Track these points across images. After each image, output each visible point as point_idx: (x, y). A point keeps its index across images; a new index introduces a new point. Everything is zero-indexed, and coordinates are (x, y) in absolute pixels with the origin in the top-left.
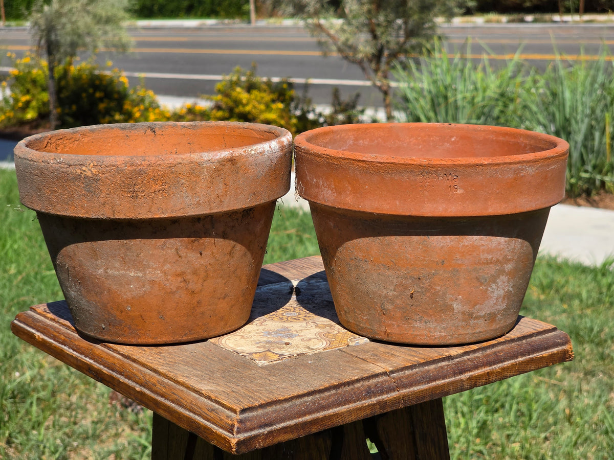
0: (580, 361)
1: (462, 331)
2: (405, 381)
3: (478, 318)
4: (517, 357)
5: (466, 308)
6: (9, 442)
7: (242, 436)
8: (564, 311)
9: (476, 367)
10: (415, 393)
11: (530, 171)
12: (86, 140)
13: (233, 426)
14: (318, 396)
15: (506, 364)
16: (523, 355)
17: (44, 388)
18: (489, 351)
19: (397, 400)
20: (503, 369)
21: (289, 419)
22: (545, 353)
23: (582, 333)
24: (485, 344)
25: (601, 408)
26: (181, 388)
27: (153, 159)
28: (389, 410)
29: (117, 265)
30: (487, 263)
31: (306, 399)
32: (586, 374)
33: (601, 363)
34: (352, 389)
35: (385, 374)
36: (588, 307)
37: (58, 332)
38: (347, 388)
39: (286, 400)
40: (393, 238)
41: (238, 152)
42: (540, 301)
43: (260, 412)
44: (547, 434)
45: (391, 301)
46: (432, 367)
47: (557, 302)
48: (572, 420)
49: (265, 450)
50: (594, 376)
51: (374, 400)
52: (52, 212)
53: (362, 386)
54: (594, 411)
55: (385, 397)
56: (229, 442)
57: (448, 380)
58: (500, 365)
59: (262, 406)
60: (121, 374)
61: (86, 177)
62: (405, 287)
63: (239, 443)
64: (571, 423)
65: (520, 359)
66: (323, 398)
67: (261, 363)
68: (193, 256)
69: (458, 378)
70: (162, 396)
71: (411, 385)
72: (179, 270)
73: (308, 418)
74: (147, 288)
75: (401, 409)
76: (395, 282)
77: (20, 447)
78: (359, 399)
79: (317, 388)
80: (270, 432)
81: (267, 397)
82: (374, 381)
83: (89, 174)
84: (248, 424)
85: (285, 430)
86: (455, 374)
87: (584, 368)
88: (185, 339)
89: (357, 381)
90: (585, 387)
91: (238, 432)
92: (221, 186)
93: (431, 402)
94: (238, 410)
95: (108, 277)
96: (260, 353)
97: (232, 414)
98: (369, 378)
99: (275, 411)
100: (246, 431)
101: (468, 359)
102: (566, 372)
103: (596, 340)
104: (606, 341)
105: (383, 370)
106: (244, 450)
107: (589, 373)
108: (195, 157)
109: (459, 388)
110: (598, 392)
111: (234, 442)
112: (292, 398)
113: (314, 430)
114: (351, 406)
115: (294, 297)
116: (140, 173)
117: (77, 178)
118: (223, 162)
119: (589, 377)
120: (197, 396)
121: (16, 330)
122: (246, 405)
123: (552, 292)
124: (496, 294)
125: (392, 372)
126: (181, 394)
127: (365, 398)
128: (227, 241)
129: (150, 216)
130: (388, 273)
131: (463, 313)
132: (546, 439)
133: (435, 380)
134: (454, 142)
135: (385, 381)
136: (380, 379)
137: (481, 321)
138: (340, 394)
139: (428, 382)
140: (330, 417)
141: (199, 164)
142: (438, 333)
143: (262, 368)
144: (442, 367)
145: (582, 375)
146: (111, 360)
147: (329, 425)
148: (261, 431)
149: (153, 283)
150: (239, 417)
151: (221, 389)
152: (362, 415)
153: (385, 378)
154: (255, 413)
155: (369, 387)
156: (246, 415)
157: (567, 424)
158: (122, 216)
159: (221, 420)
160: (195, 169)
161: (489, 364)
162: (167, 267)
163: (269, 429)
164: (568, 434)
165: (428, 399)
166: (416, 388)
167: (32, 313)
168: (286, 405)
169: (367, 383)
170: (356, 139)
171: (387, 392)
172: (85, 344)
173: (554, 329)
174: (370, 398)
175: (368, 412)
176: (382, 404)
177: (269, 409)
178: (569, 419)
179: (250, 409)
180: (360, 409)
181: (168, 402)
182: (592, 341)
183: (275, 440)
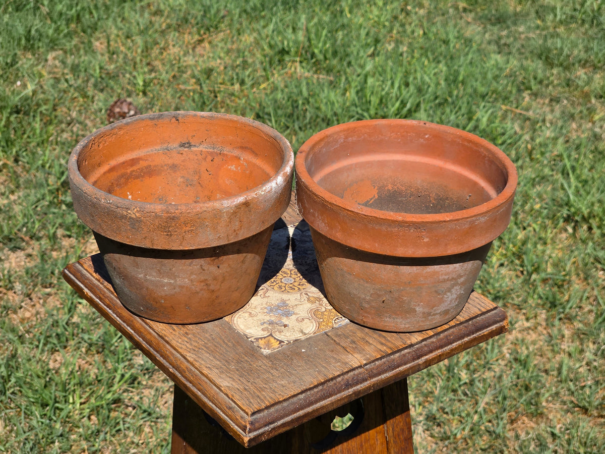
0: (547, 86)
1: (422, 324)
2: (375, 371)
3: (434, 315)
4: (463, 338)
5: (426, 310)
6: (16, 161)
7: (252, 435)
8: (538, 27)
9: (431, 351)
10: (382, 381)
11: (483, 219)
12: (121, 132)
13: (246, 426)
14: (309, 393)
15: (455, 345)
16: (468, 335)
18: (442, 335)
19: (369, 388)
20: (452, 350)
21: (287, 415)
23: (551, 56)
24: (439, 329)
25: (561, 140)
26: (205, 379)
27: (183, 208)
28: (362, 395)
29: (154, 274)
30: (444, 281)
31: (301, 396)
32: (551, 100)
33: (567, 89)
34: (335, 384)
35: (360, 367)
36: (561, 23)
37: (103, 295)
38: (331, 384)
39: (285, 400)
40: (372, 264)
41: (251, 195)
42: (516, 14)
43: (266, 412)
45: (368, 302)
46: (397, 355)
47: (533, 15)
48: (533, 156)
49: (268, 441)
50: (558, 102)
51: (351, 391)
52: (103, 234)
53: (343, 380)
54: (555, 144)
55: (359, 387)
56: (243, 440)
57: (408, 366)
58: (450, 347)
59: (267, 408)
60: (157, 351)
61: (130, 218)
62: (379, 296)
63: (250, 441)
64: (532, 160)
65: (466, 339)
66: (312, 395)
67: (266, 352)
68: (213, 269)
69: (416, 362)
70: (190, 382)
71: (379, 374)
72: (203, 278)
73: (301, 413)
74: (177, 290)
75: (371, 393)
76: (372, 292)
77: (27, 166)
78: (339, 392)
79: (308, 387)
80: (274, 429)
81: (271, 398)
82: (351, 374)
83: (133, 216)
84: (257, 425)
85: (283, 425)
86: (414, 360)
87: (550, 95)
89: (339, 376)
90: (549, 117)
91: (249, 432)
92: (237, 223)
93: (396, 383)
94: (250, 413)
95: (146, 280)
96: (265, 338)
97: (245, 415)
98: (347, 372)
99: (277, 411)
100: (255, 430)
101: (425, 345)
102: (533, 98)
103: (565, 64)
104: (573, 64)
105: (359, 364)
106: (254, 444)
107: (555, 100)
108: (217, 205)
109: (416, 370)
110: (560, 123)
111: (246, 440)
112: (290, 398)
113: (305, 420)
114: (333, 398)
116: (173, 219)
117: (123, 217)
118: (238, 207)
119: (554, 104)
120: (218, 390)
121: (67, 279)
122: (256, 407)
124: (450, 299)
125: (366, 365)
126: (205, 385)
127: (344, 390)
128: (240, 255)
129: (181, 248)
130: (366, 285)
131: (424, 313)
133: (398, 367)
134: (427, 139)
135: (360, 373)
136: (356, 372)
137: (438, 317)
138: (325, 390)
139: (393, 370)
140: (317, 410)
141: (220, 211)
142: (403, 324)
143: (267, 357)
144: (404, 355)
145: (547, 101)
146: (148, 337)
147: (317, 414)
148: (266, 428)
149: (181, 287)
150: (251, 419)
151: (237, 386)
152: (342, 402)
153: (360, 370)
154: (262, 414)
155: (348, 381)
156: (254, 417)
157: (528, 159)
158: (159, 248)
159: (237, 419)
160: (217, 215)
161: (441, 347)
162: (193, 277)
163: (272, 426)
166: (383, 376)
167: (80, 267)
168: (285, 404)
169: (346, 377)
170: (346, 138)
171: (361, 383)
173: (495, 308)
174: (348, 389)
175: (346, 400)
176: (356, 393)
177: (272, 410)
178: (530, 154)
179: (259, 411)
180: (339, 400)
181: (195, 390)
182: (561, 65)
183: (276, 433)
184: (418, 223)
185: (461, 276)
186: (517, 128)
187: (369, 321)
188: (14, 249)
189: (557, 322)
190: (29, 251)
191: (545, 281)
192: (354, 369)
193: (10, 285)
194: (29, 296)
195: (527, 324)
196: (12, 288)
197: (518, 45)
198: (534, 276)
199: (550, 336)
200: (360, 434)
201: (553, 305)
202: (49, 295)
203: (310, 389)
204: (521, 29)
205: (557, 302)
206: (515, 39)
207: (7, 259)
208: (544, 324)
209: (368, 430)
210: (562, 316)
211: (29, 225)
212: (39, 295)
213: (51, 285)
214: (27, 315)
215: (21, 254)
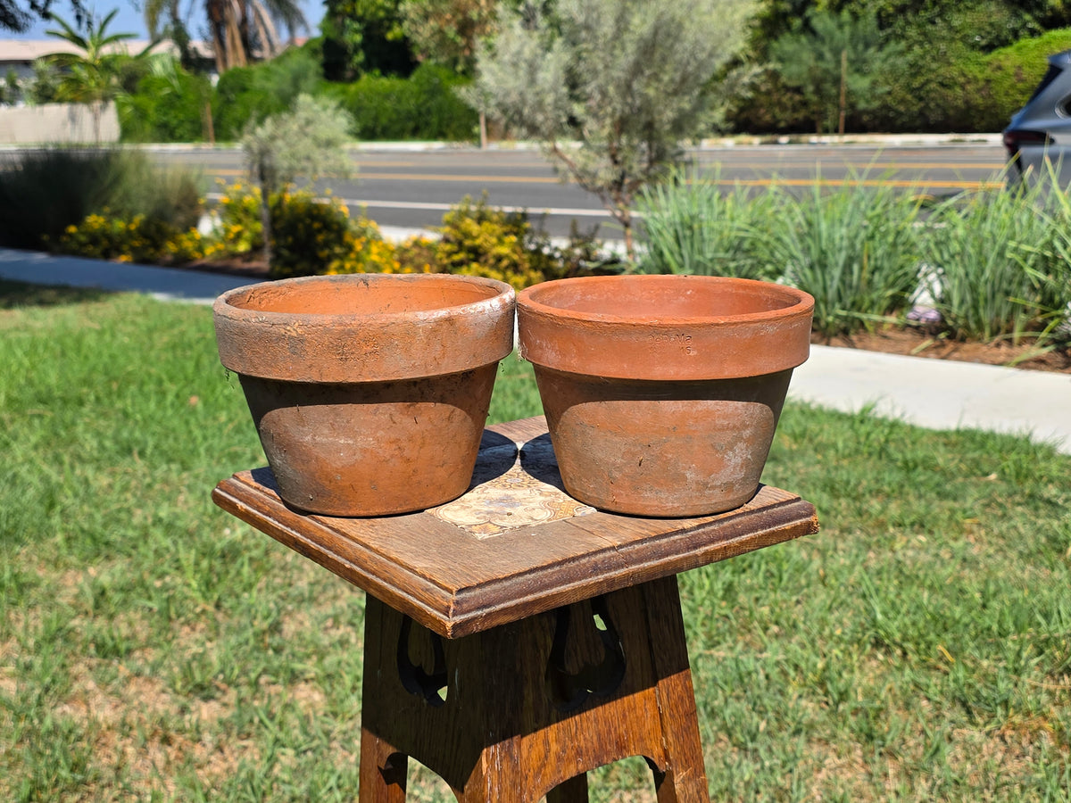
0: (836, 517)
1: (695, 502)
2: (634, 556)
3: (713, 487)
4: (757, 530)
5: (701, 478)
6: (218, 606)
7: (458, 619)
8: (819, 462)
9: (712, 541)
10: (645, 569)
11: (771, 329)
12: (292, 293)
13: (449, 607)
14: (540, 573)
15: (744, 537)
16: (763, 528)
17: (257, 546)
18: (726, 524)
19: (627, 577)
20: (742, 543)
21: (510, 599)
22: (787, 526)
23: (837, 486)
24: (722, 516)
25: (858, 568)
26: (394, 565)
27: (364, 319)
28: (617, 588)
29: (326, 431)
30: (723, 429)
31: (528, 576)
32: (842, 531)
33: (858, 519)
34: (578, 566)
35: (613, 548)
36: (844, 457)
37: (263, 502)
38: (572, 565)
39: (506, 579)
40: (621, 403)
41: (457, 311)
42: (792, 452)
43: (478, 591)
44: (800, 597)
45: (619, 469)
46: (665, 540)
47: (811, 452)
48: (827, 581)
49: (484, 634)
50: (850, 533)
51: (601, 577)
52: (254, 374)
53: (588, 562)
54: (851, 572)
55: (613, 574)
56: (444, 626)
57: (681, 556)
58: (738, 539)
59: (480, 585)
60: (330, 549)
61: (291, 337)
62: (634, 455)
63: (455, 627)
64: (825, 585)
65: (760, 532)
66: (546, 576)
67: (480, 536)
68: (407, 422)
69: (692, 552)
70: (373, 574)
71: (641, 561)
72: (393, 436)
73: (530, 598)
74: (358, 457)
76: (623, 449)
77: (230, 611)
78: (585, 577)
79: (540, 565)
80: (489, 614)
81: (486, 576)
82: (601, 556)
83: (294, 334)
84: (465, 605)
85: (504, 611)
86: (688, 549)
87: (840, 525)
88: (399, 510)
89: (583, 556)
90: (841, 545)
91: (454, 615)
92: (438, 347)
93: (664, 579)
94: (455, 590)
95: (316, 444)
96: (480, 524)
97: (448, 594)
98: (595, 553)
99: (495, 591)
100: (463, 613)
101: (704, 533)
103: (854, 494)
104: (863, 495)
105: (611, 545)
106: (460, 634)
107: (846, 530)
108: (410, 316)
109: (695, 564)
110: (854, 551)
111: (449, 625)
112: (513, 576)
113: (537, 611)
114: (577, 584)
115: (518, 461)
116: (349, 333)
117: (281, 338)
118: (440, 322)
119: (845, 534)
120: (410, 573)
121: (217, 499)
122: (463, 584)
123: (806, 441)
124: (732, 463)
125: (621, 547)
126: (393, 571)
127: (591, 575)
128: (445, 406)
129: (361, 380)
130: (616, 439)
131: (697, 483)
132: (798, 602)
133: (667, 555)
134: (690, 296)
135: (613, 557)
136: (608, 554)
137: (717, 491)
138: (564, 571)
139: (660, 558)
140: (553, 596)
141: (414, 324)
142: (671, 504)
143: (482, 541)
144: (675, 542)
145: (837, 533)
146: (319, 534)
147: (553, 605)
148: (479, 613)
149: (364, 451)
150: (455, 597)
151: (436, 566)
152: (587, 594)
153: (613, 553)
154: (472, 593)
155: (595, 563)
156: (462, 595)
157: (821, 586)
158: (331, 380)
159: (436, 601)
160: (410, 330)
161: (726, 537)
162: (380, 433)
163: (487, 610)
164: (822, 597)
165: (660, 576)
166: (646, 565)
167: (235, 481)
168: (506, 584)
169: (593, 558)
170: (584, 294)
171: (615, 569)
172: (291, 515)
173: (798, 499)
174: (597, 575)
175: (595, 590)
176: (610, 582)
177: (488, 589)
178: (823, 580)
179: (467, 589)
180: (586, 587)
181: (379, 581)
182: (849, 495)
183: (495, 623)
184: (681, 327)
185: (746, 427)
186: (804, 554)
187: (624, 502)
188: (207, 699)
189: (877, 758)
190: (226, 699)
191: (855, 712)
192: (603, 550)
193: (197, 737)
194: (220, 749)
195: (839, 762)
196: (199, 740)
197: (796, 479)
198: (841, 707)
199: (871, 775)
200: (621, 696)
201: (870, 737)
202: (245, 748)
203: (543, 568)
204: (800, 464)
205: (875, 735)
206: (794, 474)
207: (199, 709)
208: (860, 760)
209: (633, 692)
210: (882, 750)
211: (228, 672)
212: (234, 747)
213: (249, 736)
214: (217, 770)
215: (214, 705)
